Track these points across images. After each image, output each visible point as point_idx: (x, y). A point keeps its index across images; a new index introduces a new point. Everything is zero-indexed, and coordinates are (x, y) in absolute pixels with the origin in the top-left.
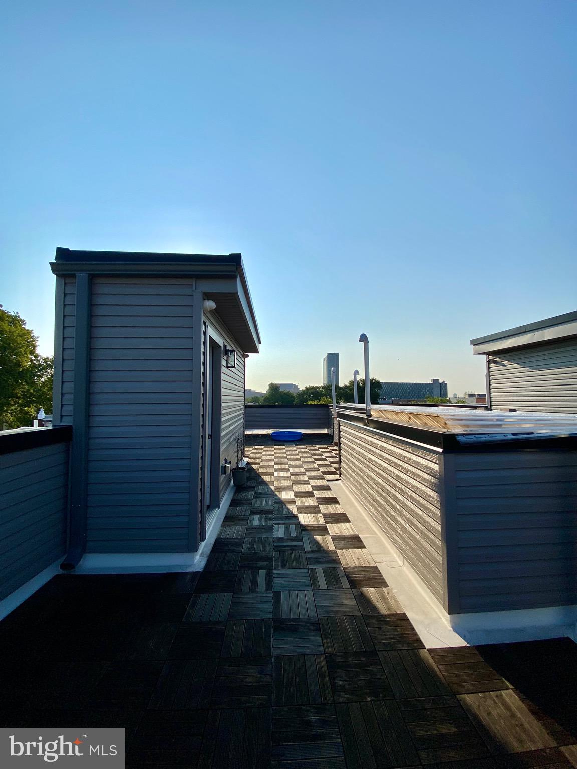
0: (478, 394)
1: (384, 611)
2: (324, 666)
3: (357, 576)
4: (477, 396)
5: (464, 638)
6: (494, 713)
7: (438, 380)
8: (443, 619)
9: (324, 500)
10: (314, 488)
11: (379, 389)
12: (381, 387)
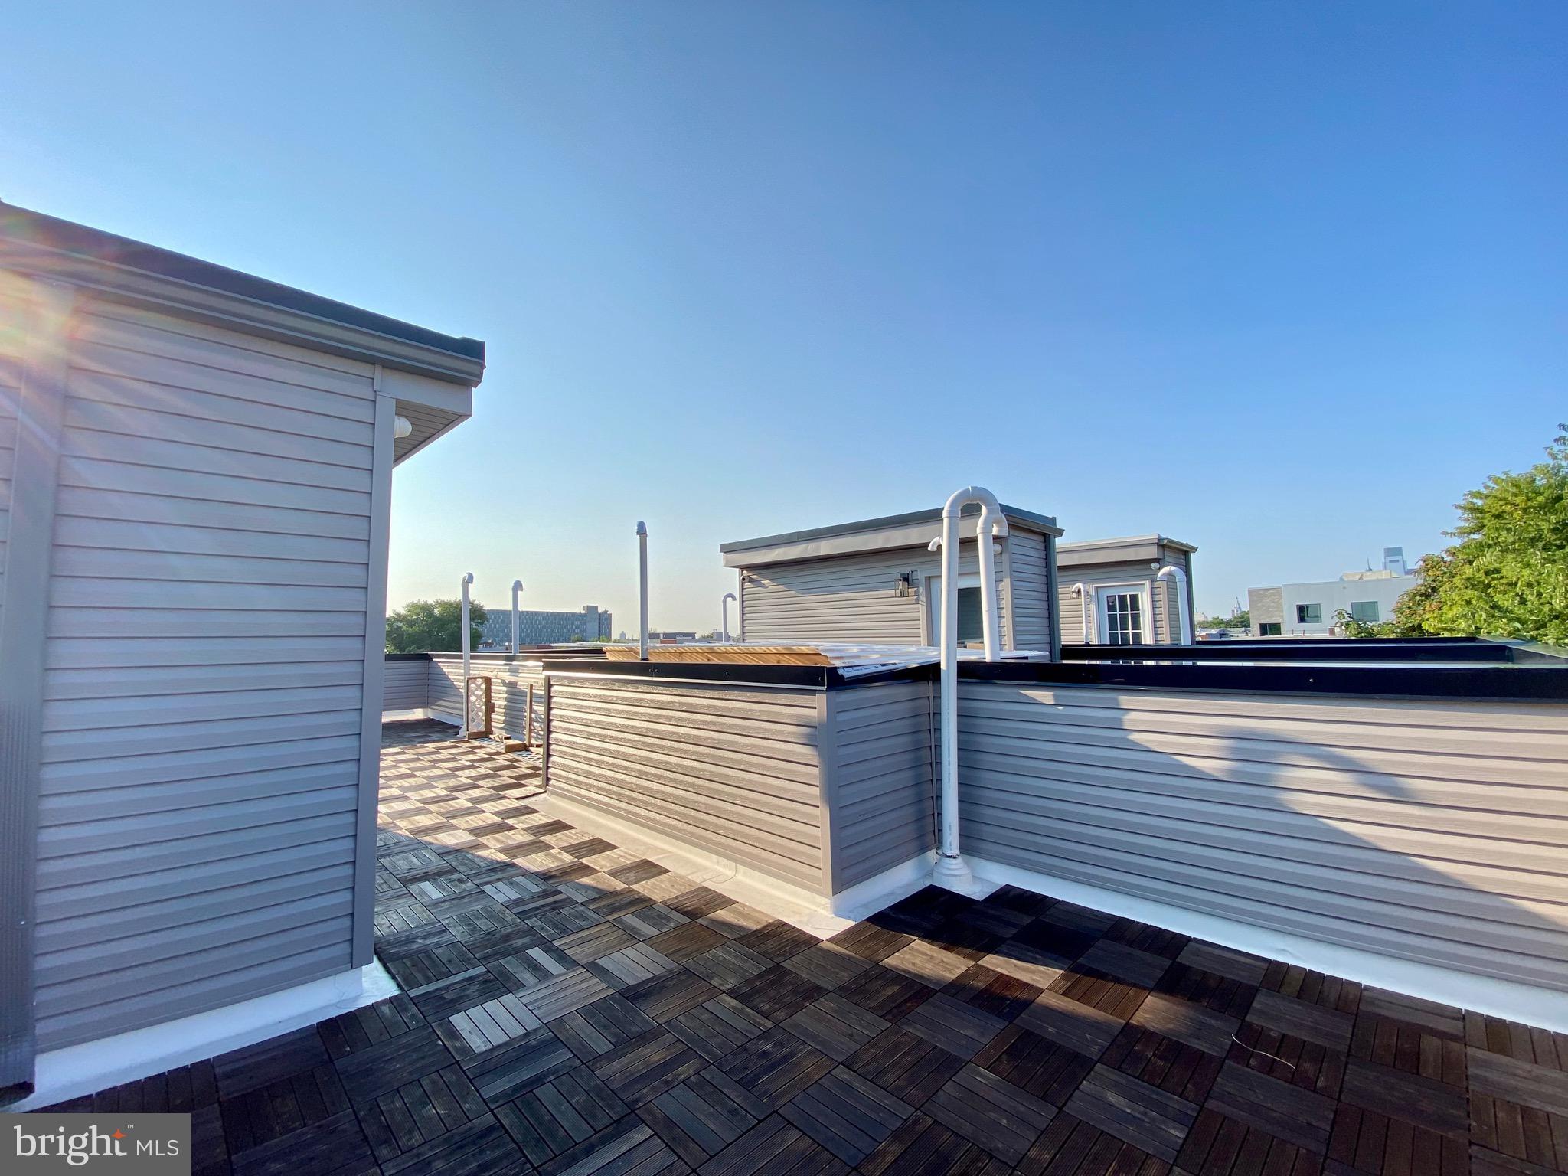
0: (664, 634)
1: (755, 927)
2: (734, 1003)
3: (690, 905)
4: (661, 636)
5: (849, 918)
6: (917, 961)
7: (596, 608)
8: (819, 910)
9: (541, 830)
10: (503, 816)
11: (482, 623)
12: (488, 620)
